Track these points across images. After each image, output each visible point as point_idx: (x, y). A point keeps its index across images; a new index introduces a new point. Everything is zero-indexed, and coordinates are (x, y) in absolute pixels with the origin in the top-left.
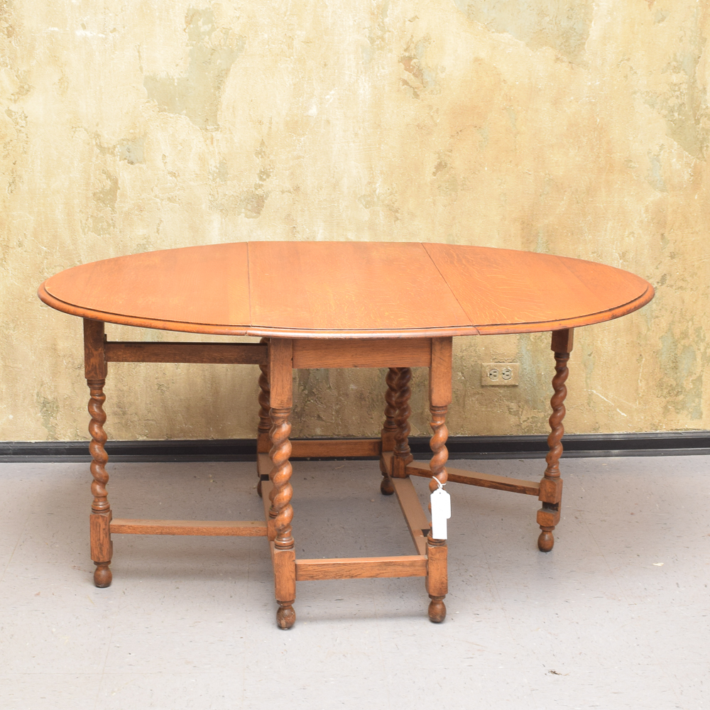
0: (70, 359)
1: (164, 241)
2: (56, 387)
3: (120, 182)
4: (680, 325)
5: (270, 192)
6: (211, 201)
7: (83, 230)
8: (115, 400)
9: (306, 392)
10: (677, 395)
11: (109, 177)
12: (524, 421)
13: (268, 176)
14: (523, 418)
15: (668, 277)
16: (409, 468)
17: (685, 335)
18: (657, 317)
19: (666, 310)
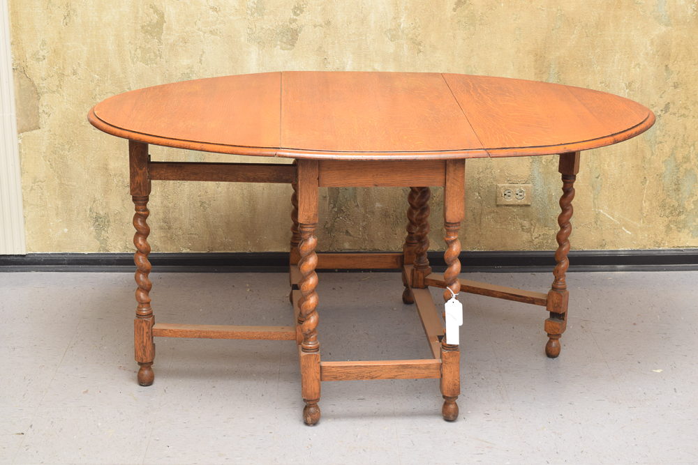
0: (120, 178)
1: (206, 70)
2: (107, 203)
3: (165, 16)
4: (682, 150)
5: (303, 26)
6: (249, 34)
7: (133, 60)
8: (161, 216)
9: (336, 209)
10: (678, 215)
11: (156, 11)
12: (535, 238)
13: (302, 11)
14: (535, 235)
15: (671, 105)
16: (428, 279)
17: (687, 159)
18: (661, 142)
19: (669, 136)
